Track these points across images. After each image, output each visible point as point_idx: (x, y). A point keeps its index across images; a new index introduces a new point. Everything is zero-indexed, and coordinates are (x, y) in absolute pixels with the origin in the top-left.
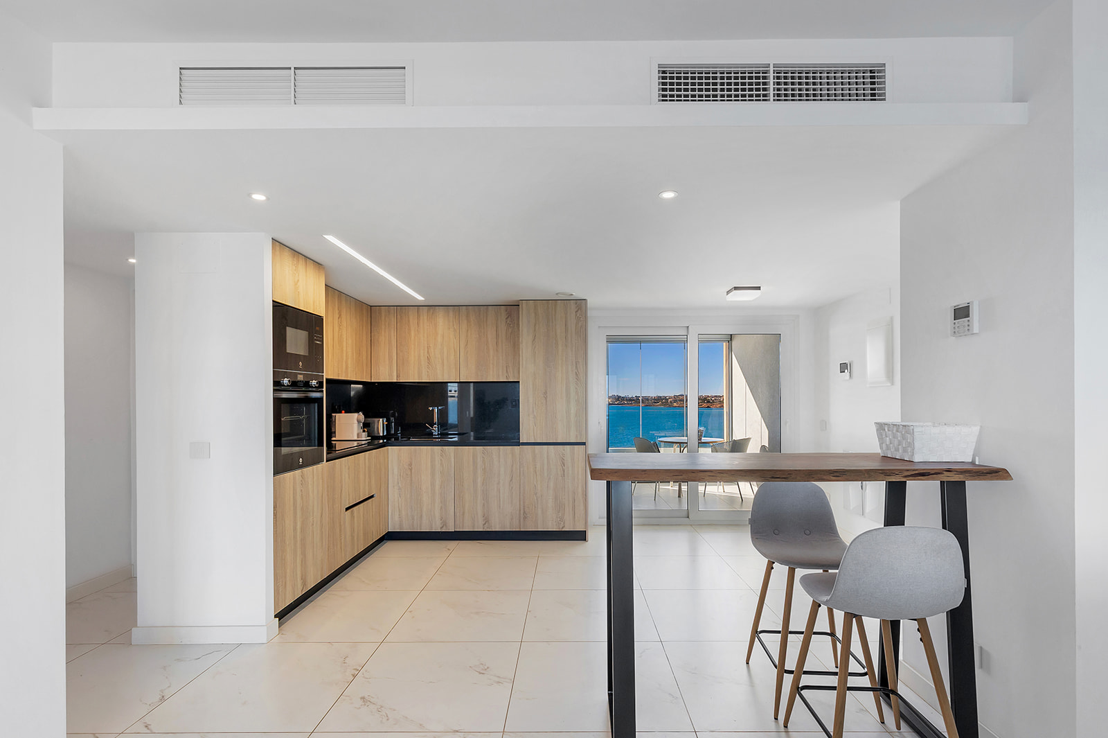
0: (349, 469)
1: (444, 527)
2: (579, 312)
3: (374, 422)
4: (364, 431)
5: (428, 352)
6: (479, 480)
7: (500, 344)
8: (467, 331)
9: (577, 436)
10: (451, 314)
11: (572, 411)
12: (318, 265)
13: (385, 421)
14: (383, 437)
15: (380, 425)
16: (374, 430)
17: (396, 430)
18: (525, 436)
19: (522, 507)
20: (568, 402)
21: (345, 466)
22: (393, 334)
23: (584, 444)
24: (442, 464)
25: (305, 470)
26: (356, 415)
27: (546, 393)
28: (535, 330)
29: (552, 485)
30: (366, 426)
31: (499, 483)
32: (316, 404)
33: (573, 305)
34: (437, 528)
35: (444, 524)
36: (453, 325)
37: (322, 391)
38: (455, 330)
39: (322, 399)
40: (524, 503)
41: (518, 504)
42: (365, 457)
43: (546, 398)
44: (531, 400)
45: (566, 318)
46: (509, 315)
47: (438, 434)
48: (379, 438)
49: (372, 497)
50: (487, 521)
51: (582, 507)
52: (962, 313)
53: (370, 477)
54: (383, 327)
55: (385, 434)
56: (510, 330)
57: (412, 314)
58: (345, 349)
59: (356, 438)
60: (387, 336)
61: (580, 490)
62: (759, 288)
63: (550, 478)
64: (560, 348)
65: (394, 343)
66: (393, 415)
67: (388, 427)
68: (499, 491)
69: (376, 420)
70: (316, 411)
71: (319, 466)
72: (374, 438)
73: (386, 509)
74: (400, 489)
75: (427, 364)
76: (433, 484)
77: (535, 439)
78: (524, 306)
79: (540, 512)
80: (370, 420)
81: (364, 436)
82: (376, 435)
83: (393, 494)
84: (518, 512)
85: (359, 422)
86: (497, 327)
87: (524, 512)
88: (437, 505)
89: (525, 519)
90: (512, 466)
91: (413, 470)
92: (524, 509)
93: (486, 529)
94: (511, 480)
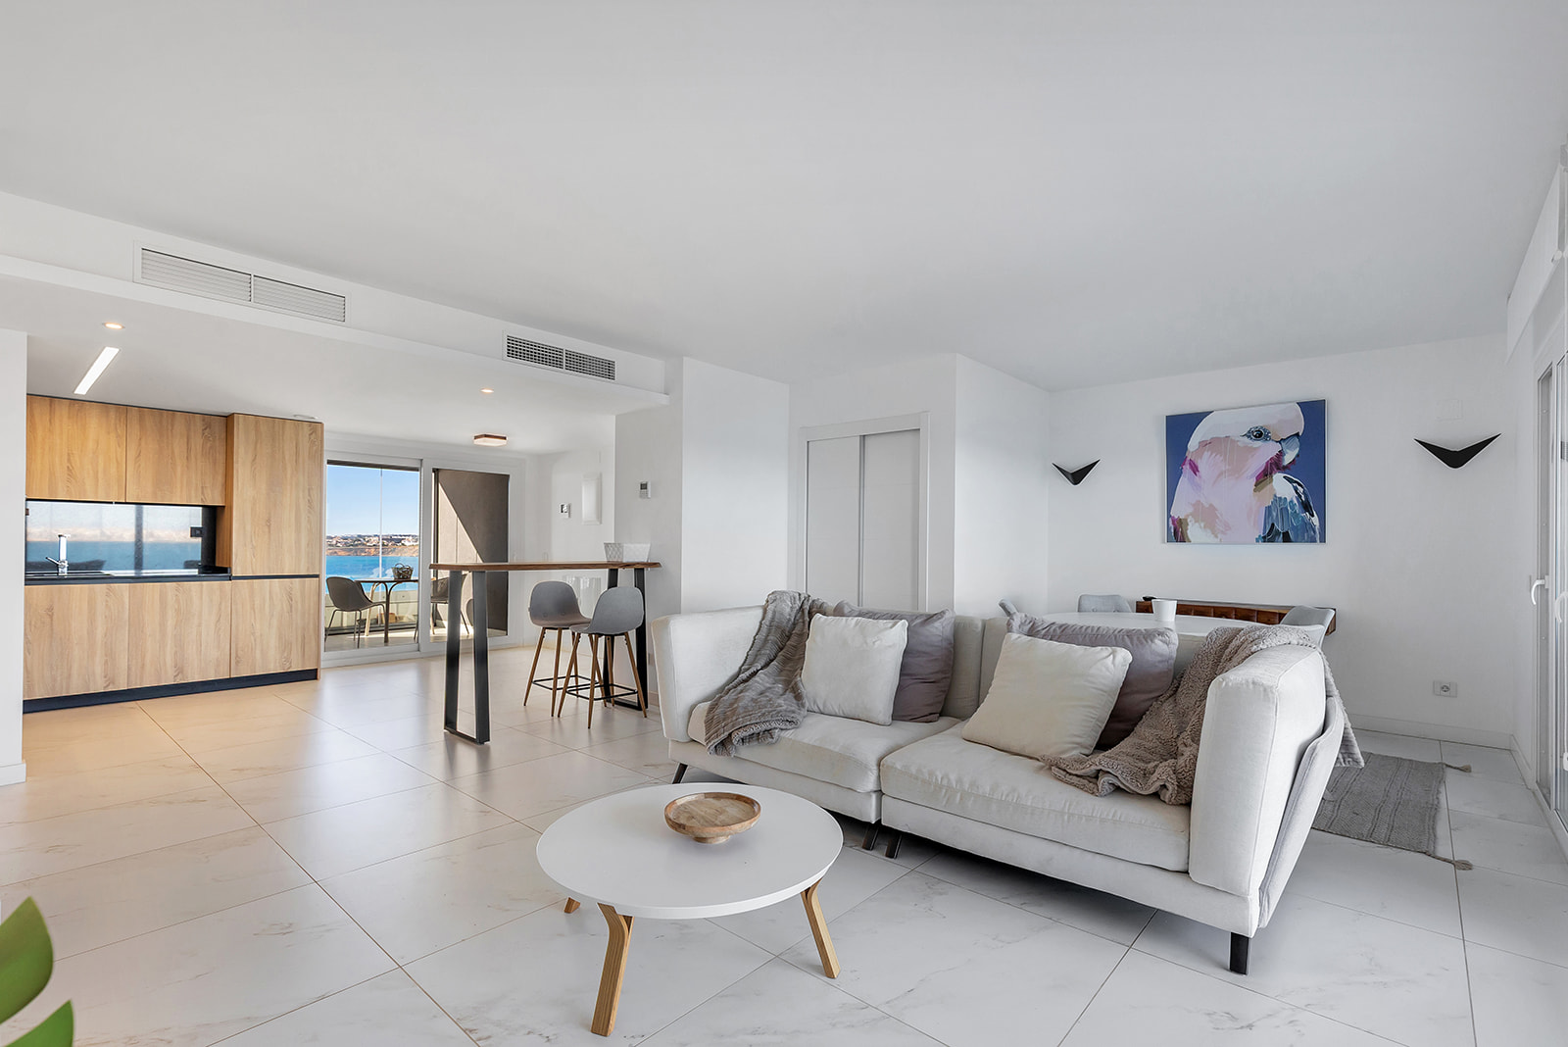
1: (110, 686)
2: (314, 435)
5: (69, 460)
6: (170, 623)
7: (193, 459)
8: (139, 438)
9: (308, 568)
18: (239, 569)
19: (233, 651)
20: (298, 530)
23: (317, 576)
27: (269, 521)
29: (275, 622)
31: (200, 625)
33: (306, 428)
34: (96, 686)
35: (111, 682)
36: (116, 429)
38: (118, 436)
40: (237, 645)
41: (227, 647)
43: (269, 526)
44: (248, 527)
45: (297, 440)
46: (208, 426)
50: (180, 671)
52: (644, 486)
56: (208, 445)
61: (311, 626)
62: (505, 438)
63: (273, 615)
68: (199, 634)
75: (67, 476)
77: (253, 572)
78: (241, 420)
79: (258, 654)
86: (186, 439)
87: (237, 656)
88: (99, 659)
89: (237, 662)
90: (221, 603)
91: (55, 617)
92: (237, 652)
93: (179, 681)
94: (219, 620)
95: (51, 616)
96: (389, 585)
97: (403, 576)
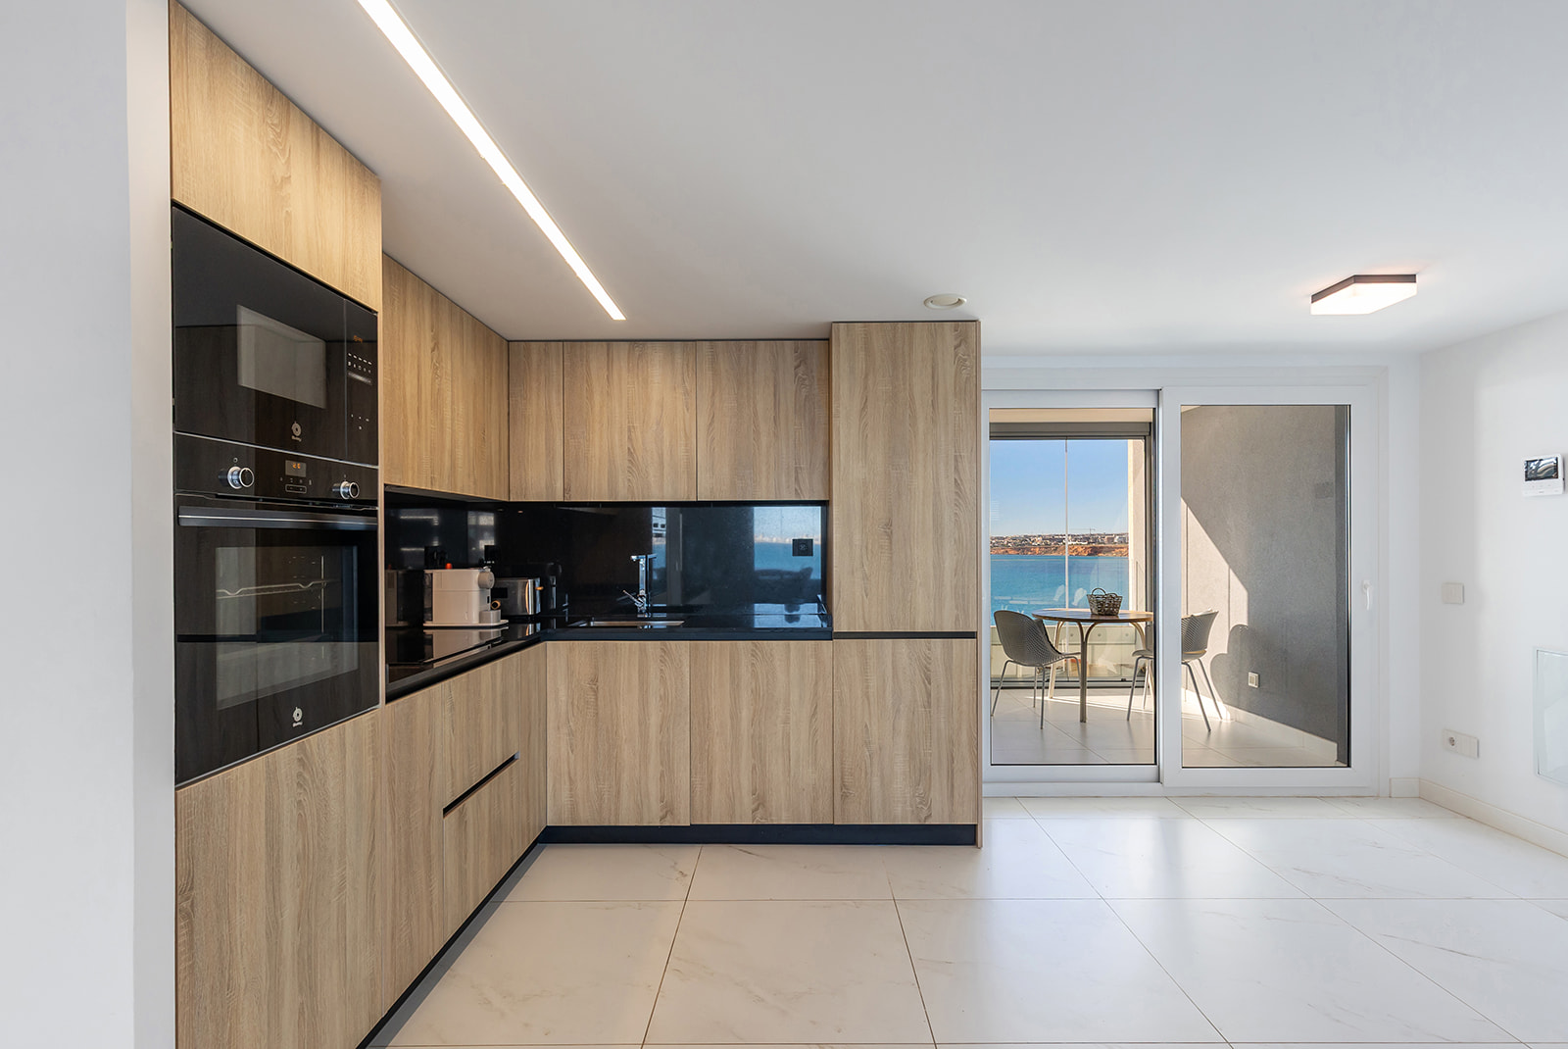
0: (452, 708)
1: (668, 817)
2: (963, 346)
3: (515, 588)
4: (494, 606)
5: (630, 438)
6: (745, 714)
8: (713, 394)
9: (957, 619)
10: (679, 360)
11: (947, 564)
12: (361, 167)
13: (537, 584)
14: (534, 619)
15: (528, 595)
16: (516, 604)
17: (560, 601)
18: (844, 618)
19: (837, 774)
20: (939, 543)
21: (443, 703)
22: (556, 399)
23: (972, 635)
24: (663, 680)
25: (314, 740)
26: (475, 573)
27: (889, 524)
28: (866, 388)
29: (902, 724)
30: (498, 595)
31: (786, 721)
32: (355, 549)
33: (949, 335)
34: (653, 818)
35: (669, 810)
36: (683, 382)
37: (375, 514)
38: (686, 393)
39: (372, 533)
40: (842, 763)
41: (829, 765)
42: (494, 675)
43: (890, 536)
45: (935, 361)
46: (802, 360)
47: (647, 611)
48: (526, 619)
49: (512, 759)
50: (760, 802)
51: (969, 773)
53: (505, 718)
54: (534, 385)
55: (538, 610)
56: (805, 391)
57: (597, 356)
58: (448, 423)
59: (475, 622)
60: (542, 404)
61: (964, 737)
63: (898, 710)
64: (921, 426)
65: (557, 421)
66: (554, 572)
67: (545, 596)
68: (787, 737)
69: (520, 582)
70: (355, 567)
71: (364, 720)
72: (514, 619)
73: (543, 779)
74: (571, 733)
75: (627, 463)
76: (643, 723)
77: (865, 625)
78: (843, 335)
79: (876, 784)
80: (506, 582)
81: (494, 618)
82: (520, 614)
83: (558, 744)
84: (828, 784)
85: (482, 586)
86: (775, 387)
87: (843, 785)
88: (654, 769)
89: (844, 797)
90: (816, 683)
91: (601, 692)
92: (842, 778)
93: (760, 820)
94: (814, 714)
95: (596, 692)
96: (1086, 626)
97: (1107, 610)
